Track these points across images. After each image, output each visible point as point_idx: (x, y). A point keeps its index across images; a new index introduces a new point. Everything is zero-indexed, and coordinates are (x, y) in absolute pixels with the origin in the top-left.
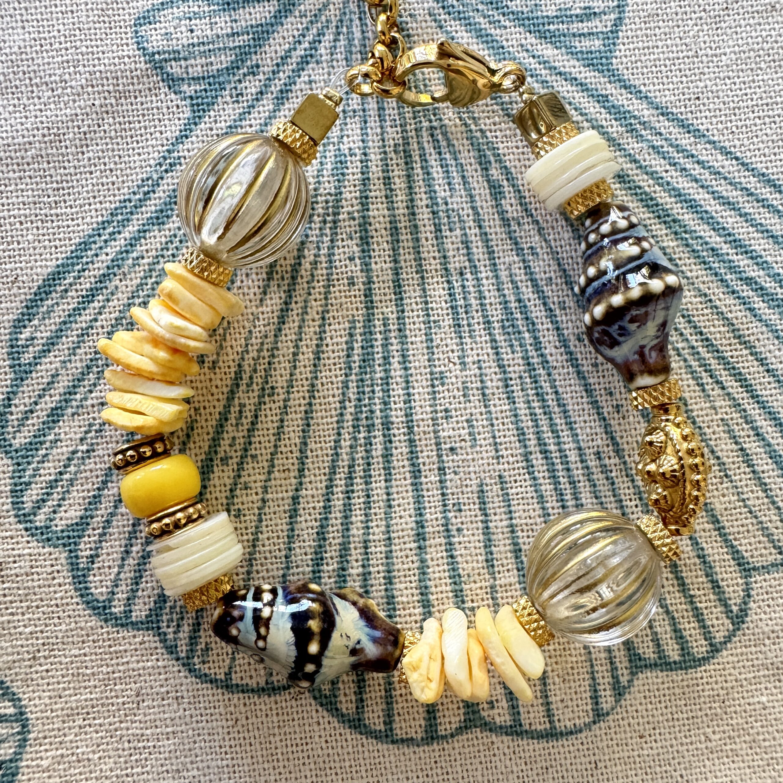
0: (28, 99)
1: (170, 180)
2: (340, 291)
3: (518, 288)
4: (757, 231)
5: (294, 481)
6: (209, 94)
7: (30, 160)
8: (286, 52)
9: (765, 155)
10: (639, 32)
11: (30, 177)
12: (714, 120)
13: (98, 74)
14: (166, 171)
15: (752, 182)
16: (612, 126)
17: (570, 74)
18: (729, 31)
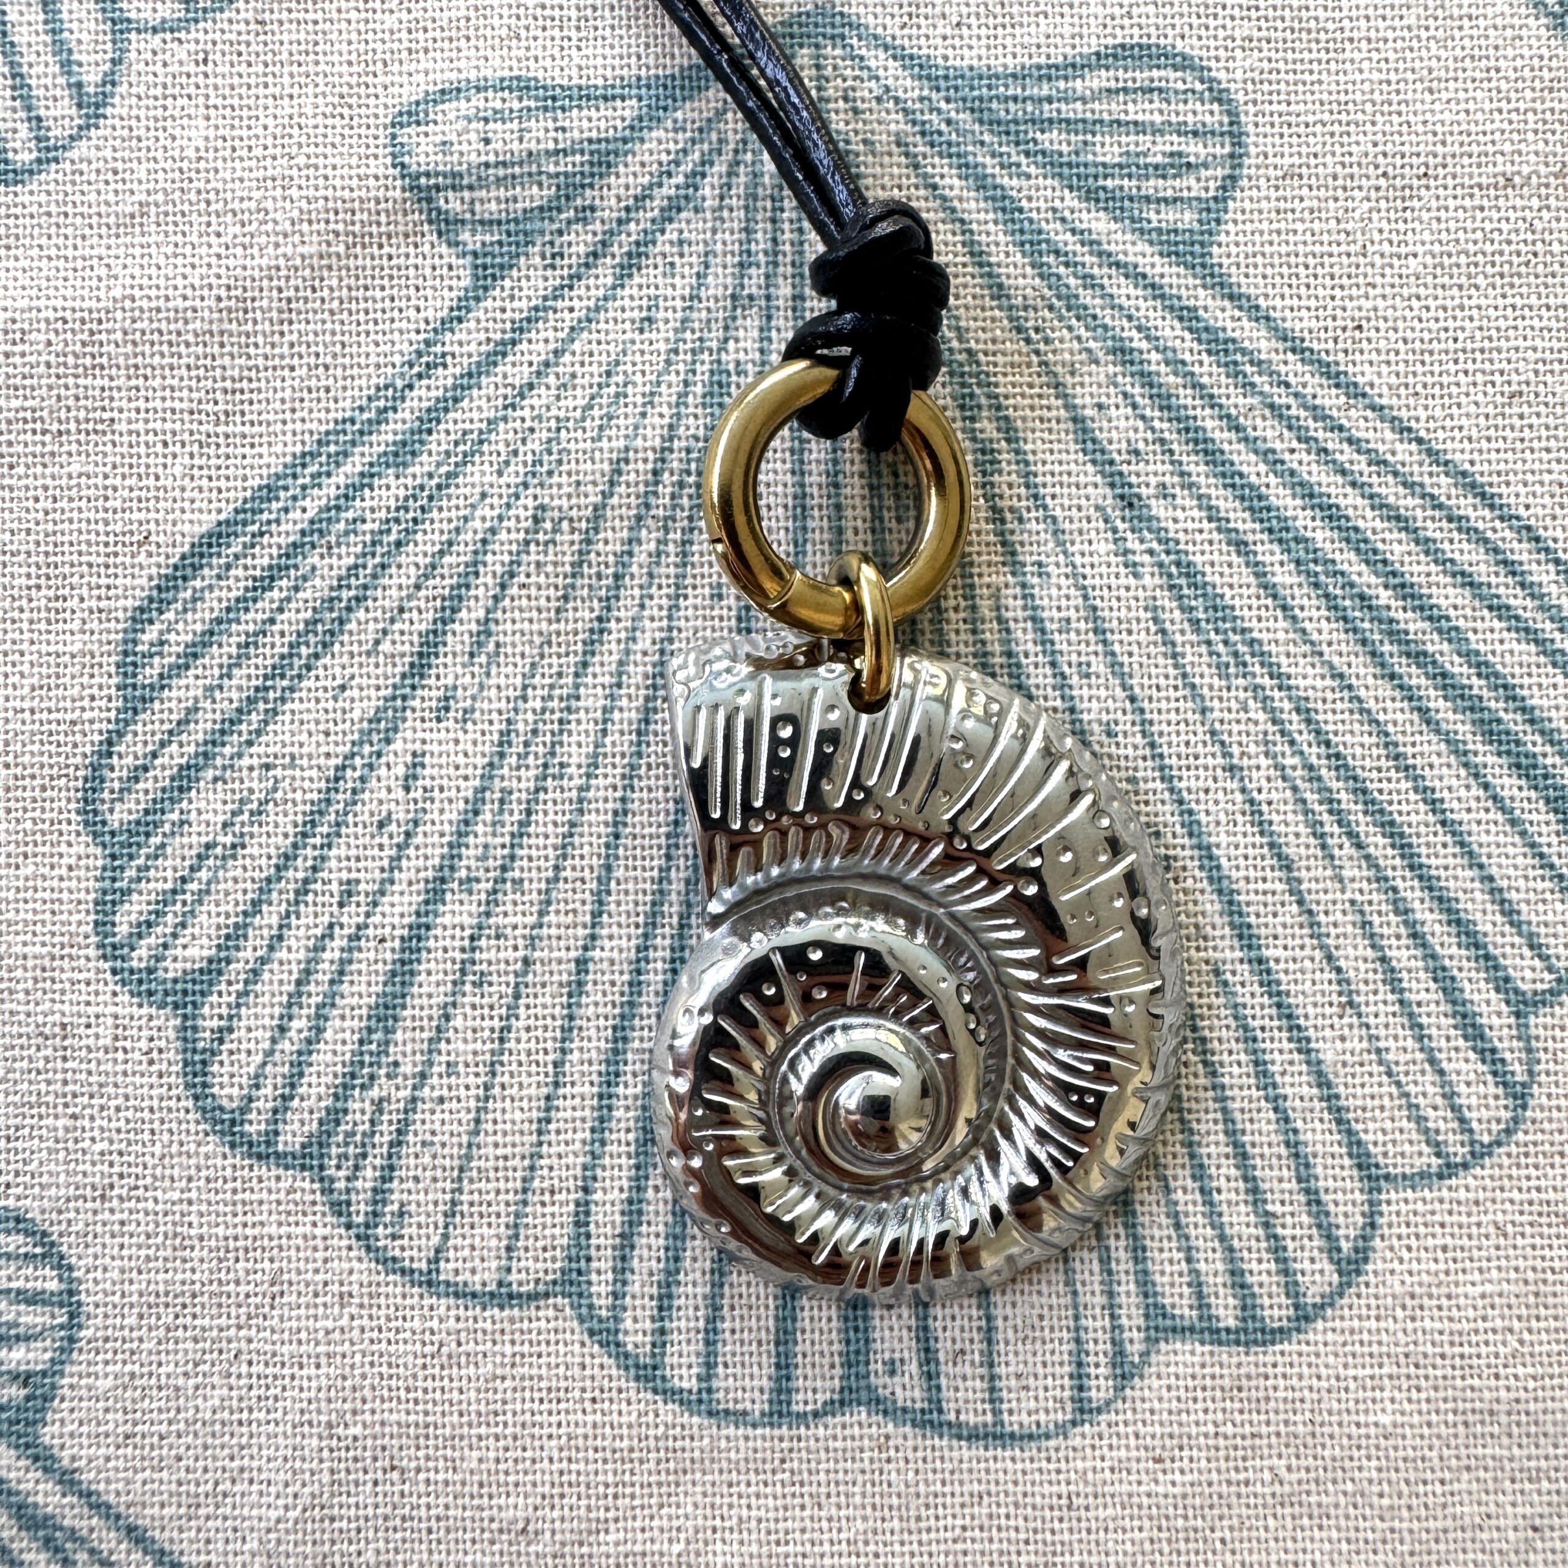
0: (201, 236)
1: (423, 392)
2: (696, 608)
3: (1008, 631)
4: (1445, 572)
5: (581, 932)
6: (505, 249)
7: (191, 338)
8: (644, 188)
9: (1470, 439)
10: (1264, 204)
11: (189, 367)
12: (1384, 369)
13: (321, 202)
14: (420, 376)
15: (1443, 485)
16: (1201, 363)
17: (1136, 266)
18: (1425, 216)
